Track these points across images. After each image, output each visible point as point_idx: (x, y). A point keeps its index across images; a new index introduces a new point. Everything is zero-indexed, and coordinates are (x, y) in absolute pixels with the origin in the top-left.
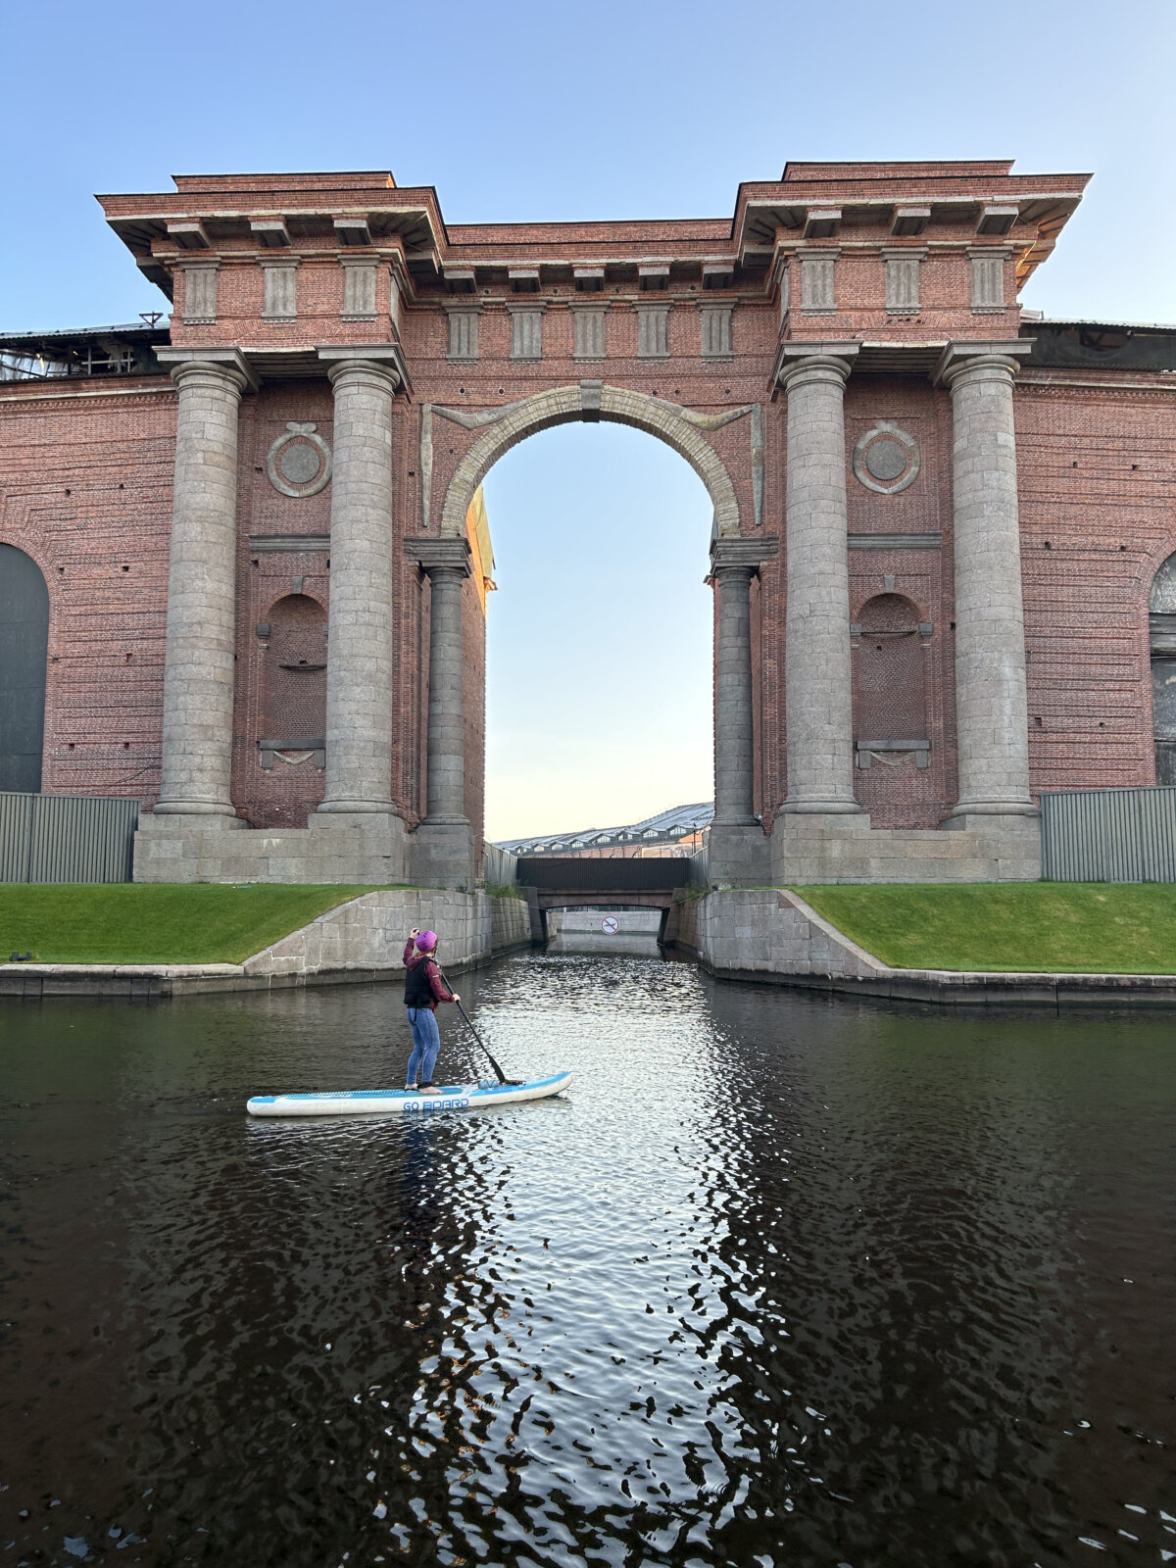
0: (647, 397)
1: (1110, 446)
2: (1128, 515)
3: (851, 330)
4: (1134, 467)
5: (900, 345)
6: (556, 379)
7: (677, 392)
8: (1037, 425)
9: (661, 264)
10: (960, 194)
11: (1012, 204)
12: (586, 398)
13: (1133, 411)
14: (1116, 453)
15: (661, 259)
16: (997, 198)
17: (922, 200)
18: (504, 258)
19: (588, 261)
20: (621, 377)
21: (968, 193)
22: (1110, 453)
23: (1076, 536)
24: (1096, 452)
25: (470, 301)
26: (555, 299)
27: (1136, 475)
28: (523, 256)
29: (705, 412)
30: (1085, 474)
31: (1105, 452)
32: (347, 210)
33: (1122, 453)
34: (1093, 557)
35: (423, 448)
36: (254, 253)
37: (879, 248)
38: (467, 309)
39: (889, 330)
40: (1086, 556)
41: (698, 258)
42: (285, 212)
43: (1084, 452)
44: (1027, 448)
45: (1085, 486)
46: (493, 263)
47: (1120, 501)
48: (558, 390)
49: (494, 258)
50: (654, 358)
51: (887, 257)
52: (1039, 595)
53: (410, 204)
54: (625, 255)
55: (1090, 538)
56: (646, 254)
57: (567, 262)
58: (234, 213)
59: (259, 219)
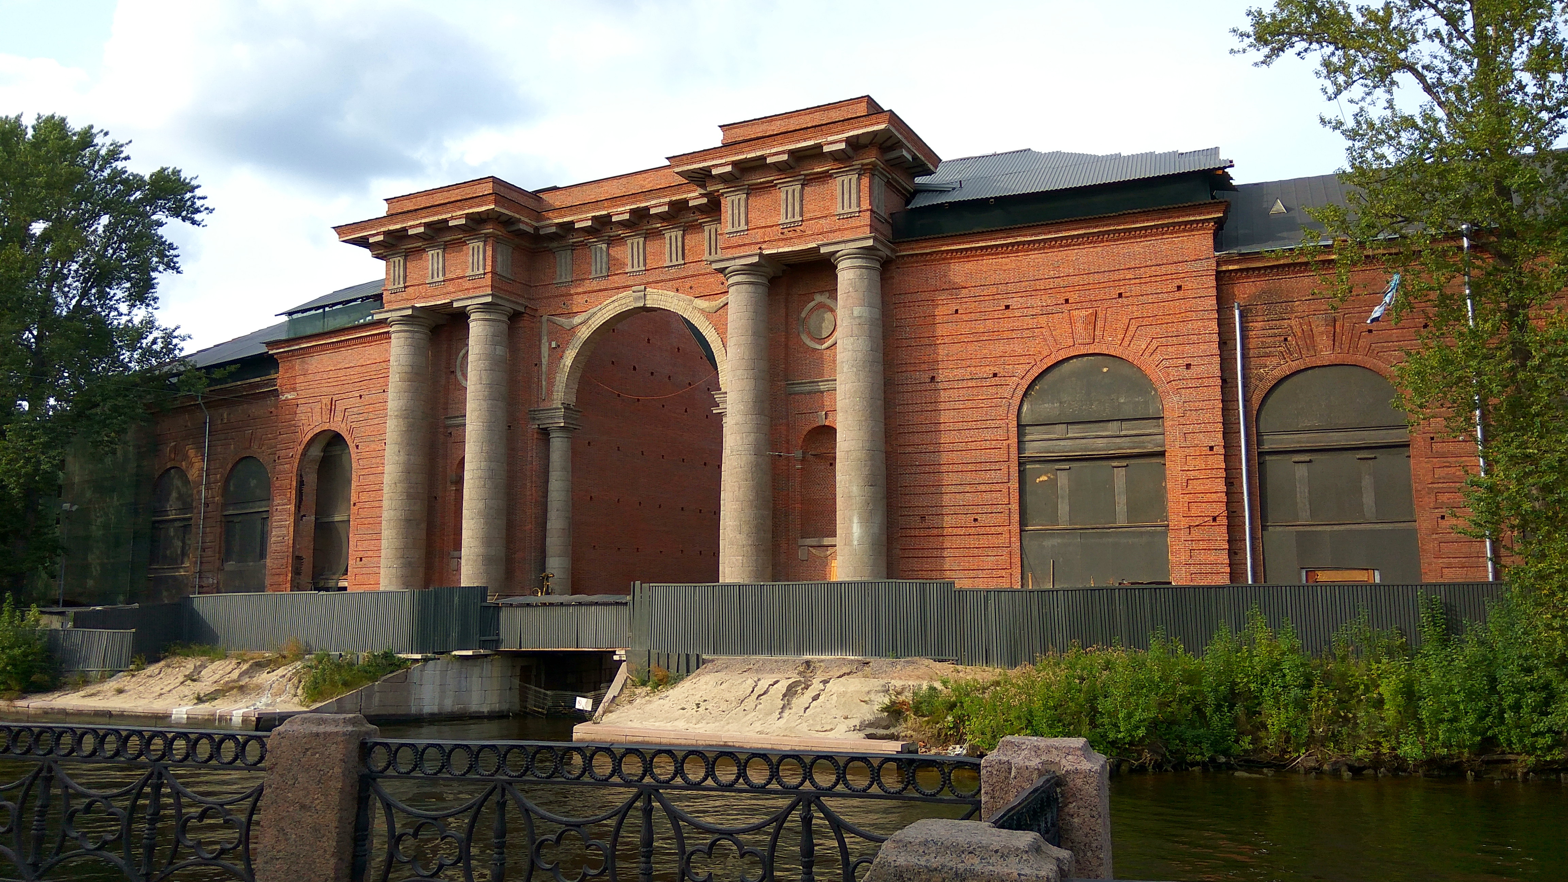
0: (673, 294)
1: (985, 293)
2: (998, 348)
3: (757, 243)
4: (1007, 307)
5: (790, 249)
6: (618, 288)
7: (691, 288)
8: (927, 284)
9: (664, 204)
10: (805, 140)
11: (840, 141)
12: (636, 299)
13: (1008, 260)
14: (991, 297)
15: (662, 200)
16: (830, 139)
17: (780, 149)
18: (571, 215)
19: (619, 209)
20: (657, 282)
21: (810, 139)
22: (987, 298)
23: (957, 368)
24: (974, 299)
25: (564, 243)
26: (612, 234)
27: (1008, 313)
28: (582, 212)
29: (709, 300)
30: (965, 317)
31: (982, 298)
32: (454, 214)
33: (996, 297)
34: (970, 384)
35: (542, 346)
36: (420, 244)
37: (772, 181)
38: (565, 248)
39: (783, 239)
40: (965, 384)
41: (684, 196)
42: (423, 221)
43: (964, 300)
44: (917, 304)
45: (965, 328)
46: (565, 220)
47: (994, 336)
48: (621, 295)
49: (565, 216)
50: (675, 266)
51: (779, 186)
52: (926, 420)
53: (486, 205)
54: (640, 201)
55: (968, 369)
56: (653, 199)
57: (606, 212)
58: (398, 226)
59: (411, 227)
